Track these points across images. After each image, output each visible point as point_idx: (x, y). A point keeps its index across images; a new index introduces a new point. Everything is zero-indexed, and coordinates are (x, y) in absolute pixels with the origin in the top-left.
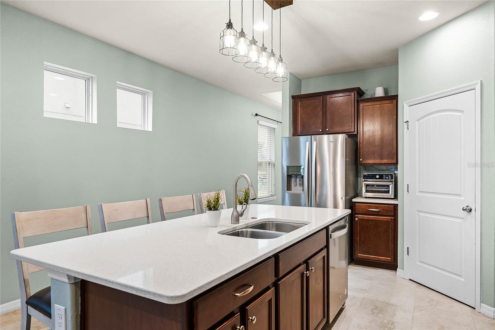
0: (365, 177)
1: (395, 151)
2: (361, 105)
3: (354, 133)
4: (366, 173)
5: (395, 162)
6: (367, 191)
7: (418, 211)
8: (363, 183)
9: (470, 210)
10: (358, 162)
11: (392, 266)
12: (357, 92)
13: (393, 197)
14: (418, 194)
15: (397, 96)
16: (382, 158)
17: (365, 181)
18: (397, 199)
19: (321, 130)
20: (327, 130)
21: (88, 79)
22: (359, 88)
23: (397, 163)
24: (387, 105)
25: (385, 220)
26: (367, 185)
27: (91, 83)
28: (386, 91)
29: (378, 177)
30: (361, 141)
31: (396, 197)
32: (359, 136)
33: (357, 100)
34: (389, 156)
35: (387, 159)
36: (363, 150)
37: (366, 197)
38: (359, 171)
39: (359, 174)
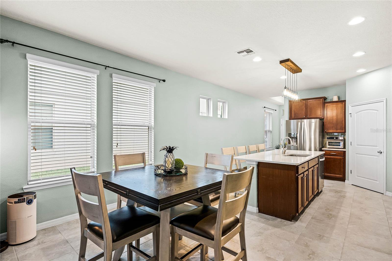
0: (328, 138)
1: (344, 126)
2: (326, 105)
3: (322, 118)
4: (329, 137)
5: (344, 131)
6: (329, 145)
7: (356, 154)
8: (327, 141)
9: (381, 153)
10: (324, 131)
11: (343, 179)
12: (324, 99)
13: (343, 148)
14: (356, 146)
15: (345, 101)
16: (337, 130)
17: (328, 140)
18: (345, 149)
19: (304, 117)
20: (308, 116)
21: (209, 99)
22: (325, 97)
23: (345, 132)
24: (340, 105)
25: (339, 158)
26: (329, 142)
27: (209, 101)
28: (339, 98)
29: (335, 138)
30: (326, 121)
31: (344, 147)
32: (324, 119)
33: (324, 103)
34: (341, 129)
35: (340, 130)
36: (327, 125)
37: (328, 148)
38: (324, 136)
39: (324, 137)
